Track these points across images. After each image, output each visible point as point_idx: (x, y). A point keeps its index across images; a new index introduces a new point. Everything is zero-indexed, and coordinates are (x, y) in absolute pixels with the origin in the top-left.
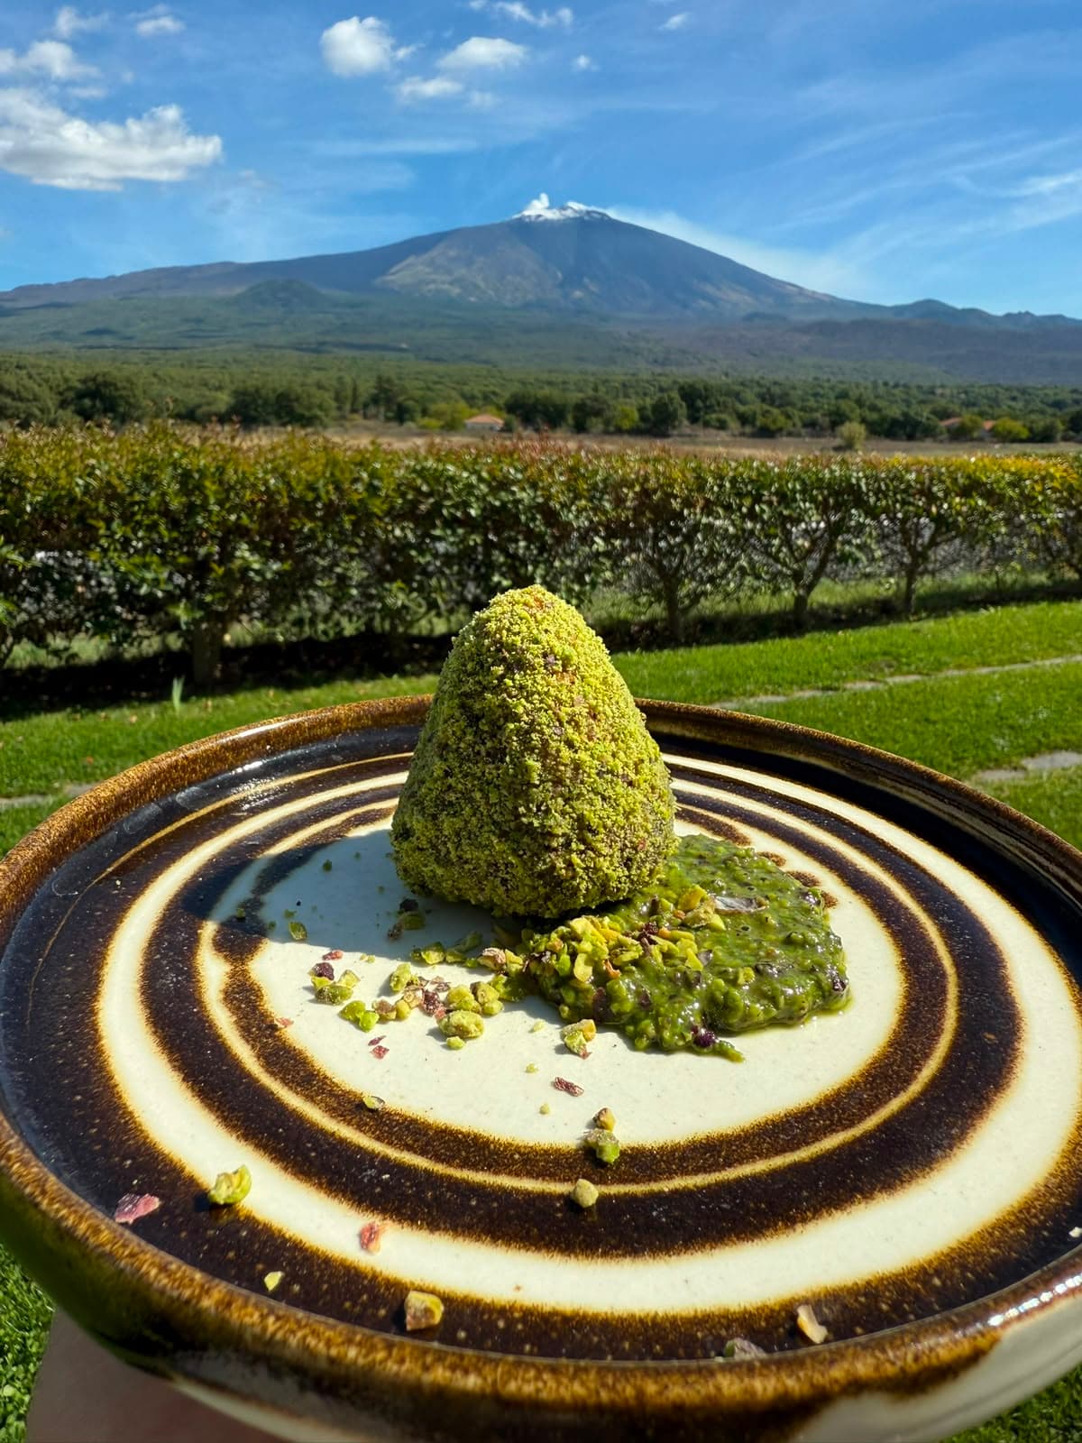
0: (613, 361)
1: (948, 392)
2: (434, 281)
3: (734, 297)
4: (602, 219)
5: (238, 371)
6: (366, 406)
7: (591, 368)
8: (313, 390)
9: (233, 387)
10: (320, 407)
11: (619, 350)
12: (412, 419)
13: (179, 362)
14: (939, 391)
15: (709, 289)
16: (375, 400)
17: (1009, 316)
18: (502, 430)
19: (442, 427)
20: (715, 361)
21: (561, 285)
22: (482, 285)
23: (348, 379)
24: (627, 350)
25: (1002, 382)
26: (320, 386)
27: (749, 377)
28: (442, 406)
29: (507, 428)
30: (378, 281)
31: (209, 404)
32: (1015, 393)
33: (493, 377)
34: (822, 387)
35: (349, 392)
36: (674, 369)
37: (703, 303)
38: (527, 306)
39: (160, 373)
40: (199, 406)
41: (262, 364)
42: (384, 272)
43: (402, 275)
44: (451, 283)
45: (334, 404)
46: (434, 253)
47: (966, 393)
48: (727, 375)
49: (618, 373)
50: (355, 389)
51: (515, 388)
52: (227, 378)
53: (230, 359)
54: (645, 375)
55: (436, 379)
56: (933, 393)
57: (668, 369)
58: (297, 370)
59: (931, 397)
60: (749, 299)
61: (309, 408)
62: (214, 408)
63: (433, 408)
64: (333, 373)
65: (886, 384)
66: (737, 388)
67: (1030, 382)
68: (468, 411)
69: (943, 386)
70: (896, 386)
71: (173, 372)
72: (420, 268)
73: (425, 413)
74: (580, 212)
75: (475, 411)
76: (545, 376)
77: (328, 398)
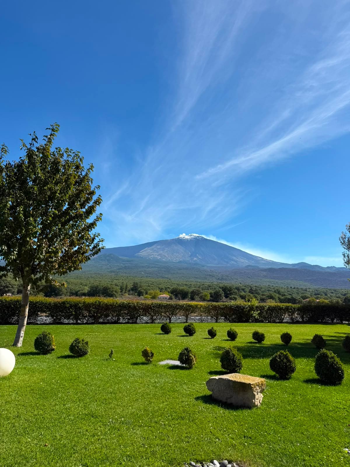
0: (206, 278)
1: (311, 290)
2: (153, 255)
3: (243, 261)
4: (202, 239)
5: (92, 280)
6: (129, 291)
7: (199, 280)
8: (114, 286)
9: (90, 286)
10: (116, 292)
11: (207, 275)
12: (142, 295)
13: (74, 277)
14: (308, 290)
15: (234, 258)
16: (132, 290)
17: (328, 267)
18: (169, 299)
19: (151, 298)
20: (237, 279)
21: (190, 257)
22: (167, 256)
23: (125, 283)
24: (210, 275)
25: (329, 288)
26: (116, 285)
27: (248, 284)
28: (152, 291)
29: (171, 298)
30: (136, 254)
31: (82, 290)
32: (332, 291)
33: (169, 283)
34: (270, 288)
35: (125, 287)
36: (225, 281)
37: (233, 262)
38: (180, 262)
39: (68, 281)
40: (79, 291)
41: (100, 278)
42: (139, 252)
43: (143, 253)
44: (158, 255)
45: (120, 290)
46: (153, 247)
47: (317, 290)
48: (241, 283)
49: (207, 282)
50: (126, 286)
51: (175, 286)
52: (88, 282)
53: (90, 276)
54: (215, 283)
55: (151, 283)
56: (306, 291)
57: (222, 282)
58: (110, 280)
59: (306, 292)
60: (247, 261)
61: (112, 292)
62: (83, 292)
63: (149, 292)
64: (121, 281)
65: (291, 288)
66: (244, 288)
67: (337, 288)
68: (159, 293)
69: (309, 289)
70: (294, 288)
71: (72, 280)
72: (149, 251)
73: (146, 293)
74: (196, 236)
75: (161, 293)
76: (185, 283)
77: (118, 288)
